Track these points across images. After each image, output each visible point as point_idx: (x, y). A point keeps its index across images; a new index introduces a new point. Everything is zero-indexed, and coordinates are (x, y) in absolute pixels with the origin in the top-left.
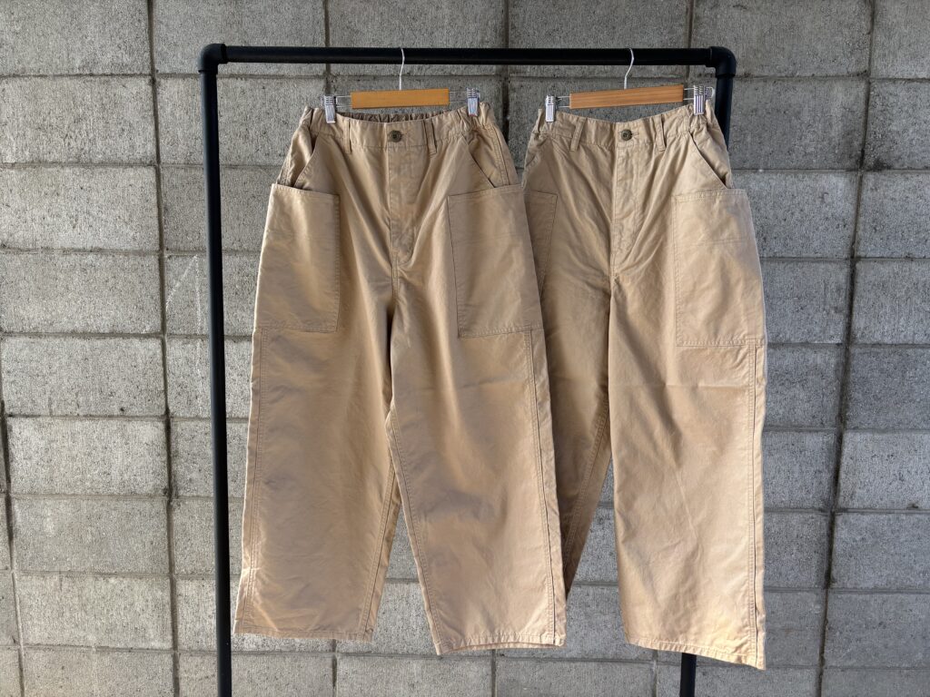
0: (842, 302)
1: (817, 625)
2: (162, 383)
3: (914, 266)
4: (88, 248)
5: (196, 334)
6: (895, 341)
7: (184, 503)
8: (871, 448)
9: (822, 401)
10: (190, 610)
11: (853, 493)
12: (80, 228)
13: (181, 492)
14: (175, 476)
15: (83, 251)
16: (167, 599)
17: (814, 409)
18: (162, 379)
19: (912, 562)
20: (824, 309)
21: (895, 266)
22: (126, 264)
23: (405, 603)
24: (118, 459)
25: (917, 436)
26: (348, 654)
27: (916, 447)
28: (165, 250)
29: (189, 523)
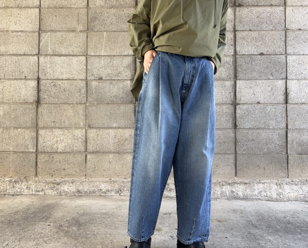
0: (233, 43)
1: (234, 140)
2: (37, 69)
3: (252, 32)
4: (19, 30)
5: (48, 55)
6: (248, 54)
7: (42, 105)
8: (244, 85)
9: (229, 72)
10: (42, 139)
11: (241, 99)
12: (17, 25)
13: (41, 102)
14: (40, 97)
15: (17, 31)
16: (35, 135)
17: (227, 74)
18: (37, 68)
19: (260, 120)
20: (228, 45)
21: (247, 33)
22: (29, 35)
23: (108, 135)
24: (23, 92)
25: (257, 81)
26: (90, 152)
27: (258, 84)
28: (40, 31)
29: (43, 112)
